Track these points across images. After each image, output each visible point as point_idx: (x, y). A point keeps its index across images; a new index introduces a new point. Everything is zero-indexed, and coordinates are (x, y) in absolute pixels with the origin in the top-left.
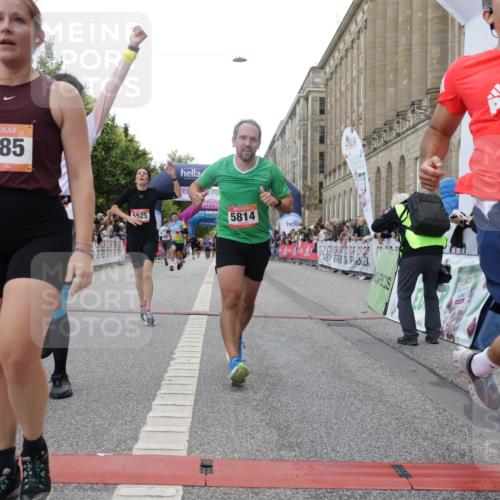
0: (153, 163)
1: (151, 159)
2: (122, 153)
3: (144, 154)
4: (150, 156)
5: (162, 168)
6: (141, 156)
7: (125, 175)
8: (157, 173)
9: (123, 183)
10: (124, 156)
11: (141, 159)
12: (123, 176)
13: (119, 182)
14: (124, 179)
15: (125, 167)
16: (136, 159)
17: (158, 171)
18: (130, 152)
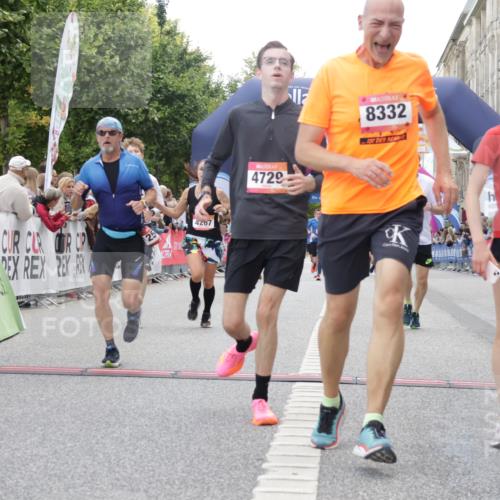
0: (215, 78)
1: (212, 70)
2: (155, 58)
3: (198, 59)
4: (209, 63)
5: (233, 87)
6: (191, 62)
7: (161, 102)
8: (224, 98)
9: (156, 119)
10: (158, 64)
11: (191, 69)
12: (156, 104)
13: (149, 115)
14: (158, 110)
15: (161, 85)
16: (183, 70)
17: (226, 94)
18: (170, 56)
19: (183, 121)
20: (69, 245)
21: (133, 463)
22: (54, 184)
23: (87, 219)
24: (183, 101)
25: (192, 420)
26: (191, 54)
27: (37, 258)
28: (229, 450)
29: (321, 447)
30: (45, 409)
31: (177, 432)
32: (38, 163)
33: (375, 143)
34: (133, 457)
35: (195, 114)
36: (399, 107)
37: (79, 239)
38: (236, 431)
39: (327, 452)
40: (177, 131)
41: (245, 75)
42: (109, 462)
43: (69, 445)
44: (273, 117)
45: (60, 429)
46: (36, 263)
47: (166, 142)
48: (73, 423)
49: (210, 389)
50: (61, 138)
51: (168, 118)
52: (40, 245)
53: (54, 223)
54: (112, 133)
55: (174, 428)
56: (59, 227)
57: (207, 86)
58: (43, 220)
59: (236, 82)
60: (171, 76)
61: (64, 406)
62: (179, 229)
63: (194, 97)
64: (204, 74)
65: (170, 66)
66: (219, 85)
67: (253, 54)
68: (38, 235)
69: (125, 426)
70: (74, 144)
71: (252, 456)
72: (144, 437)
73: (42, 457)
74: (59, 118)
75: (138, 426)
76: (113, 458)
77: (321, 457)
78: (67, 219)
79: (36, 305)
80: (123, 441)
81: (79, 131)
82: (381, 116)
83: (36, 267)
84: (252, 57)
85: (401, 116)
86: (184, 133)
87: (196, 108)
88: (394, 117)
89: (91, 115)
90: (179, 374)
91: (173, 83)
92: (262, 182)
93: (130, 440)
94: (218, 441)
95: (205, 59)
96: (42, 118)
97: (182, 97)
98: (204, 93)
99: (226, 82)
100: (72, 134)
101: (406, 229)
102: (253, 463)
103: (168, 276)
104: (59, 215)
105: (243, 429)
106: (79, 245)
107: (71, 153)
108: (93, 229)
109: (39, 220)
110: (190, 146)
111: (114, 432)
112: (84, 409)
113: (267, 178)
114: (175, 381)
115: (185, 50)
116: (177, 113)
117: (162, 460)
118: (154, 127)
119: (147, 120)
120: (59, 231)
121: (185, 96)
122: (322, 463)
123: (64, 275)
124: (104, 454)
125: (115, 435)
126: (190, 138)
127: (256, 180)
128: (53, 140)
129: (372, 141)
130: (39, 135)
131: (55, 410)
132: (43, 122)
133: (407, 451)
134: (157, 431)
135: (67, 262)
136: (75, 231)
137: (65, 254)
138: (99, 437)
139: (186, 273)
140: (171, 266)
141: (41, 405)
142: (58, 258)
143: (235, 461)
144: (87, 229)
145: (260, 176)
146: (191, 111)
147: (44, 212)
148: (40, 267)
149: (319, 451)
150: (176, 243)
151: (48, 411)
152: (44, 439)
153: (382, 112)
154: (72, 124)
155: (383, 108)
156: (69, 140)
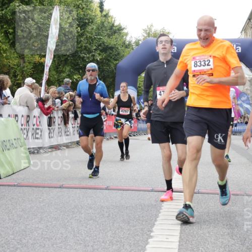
0: (128, 39)
1: (127, 34)
2: (98, 29)
3: (120, 29)
4: (125, 31)
5: (137, 43)
7: (101, 51)
9: (98, 59)
10: (100, 31)
11: (116, 34)
13: (95, 57)
14: (99, 54)
15: (101, 42)
16: (112, 35)
17: (134, 47)
18: (106, 27)
19: (112, 60)
20: (54, 122)
22: (46, 91)
23: (63, 110)
24: (112, 51)
25: (116, 211)
26: (116, 26)
27: (38, 129)
28: (134, 226)
30: (42, 205)
31: (108, 217)
34: (86, 230)
35: (118, 57)
36: (207, 61)
37: (59, 120)
38: (137, 217)
40: (109, 65)
42: (74, 231)
43: (54, 223)
44: (165, 66)
45: (49, 215)
47: (103, 71)
48: (56, 212)
49: (125, 196)
51: (104, 59)
52: (40, 122)
53: (47, 112)
54: (93, 70)
55: (106, 215)
56: (49, 113)
57: (124, 43)
58: (41, 110)
59: (139, 40)
60: (106, 38)
61: (51, 203)
63: (118, 48)
64: (123, 36)
65: (106, 33)
66: (130, 42)
68: (39, 117)
69: (82, 214)
70: (57, 72)
71: (145, 229)
72: (92, 219)
73: (40, 229)
74: (49, 59)
75: (88, 214)
76: (76, 229)
77: (181, 230)
78: (54, 109)
79: (38, 152)
80: (81, 221)
81: (60, 65)
84: (147, 28)
85: (208, 65)
86: (112, 66)
87: (118, 54)
88: (205, 65)
89: (66, 57)
90: (109, 188)
91: (107, 41)
93: (84, 220)
94: (129, 221)
95: (123, 29)
97: (112, 48)
98: (123, 46)
99: (134, 41)
100: (56, 66)
102: (146, 233)
104: (49, 108)
105: (141, 216)
106: (59, 123)
107: (55, 76)
109: (39, 110)
110: (115, 73)
112: (61, 205)
114: (107, 191)
115: (113, 25)
116: (109, 56)
117: (100, 230)
119: (94, 60)
122: (181, 233)
123: (52, 137)
124: (71, 227)
125: (77, 218)
126: (115, 69)
127: (161, 95)
128: (46, 70)
130: (40, 67)
131: (47, 205)
132: (42, 61)
134: (98, 216)
135: (53, 131)
136: (57, 115)
137: (52, 127)
138: (69, 219)
139: (112, 137)
141: (40, 203)
142: (49, 129)
143: (137, 232)
144: (63, 114)
147: (42, 106)
148: (40, 134)
152: (41, 220)
153: (200, 64)
154: (56, 62)
155: (201, 61)
156: (54, 70)
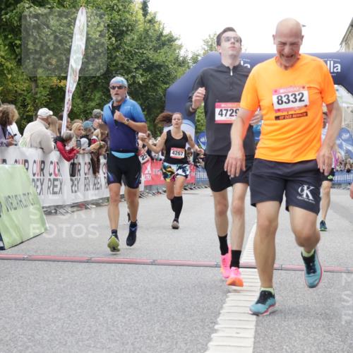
0: (182, 53)
1: (180, 47)
3: (171, 40)
4: (178, 42)
5: (195, 60)
6: (166, 42)
7: (144, 70)
8: (189, 67)
9: (141, 82)
10: (143, 43)
11: (165, 47)
12: (141, 72)
13: (136, 79)
14: (142, 75)
15: (144, 58)
16: (160, 48)
17: (190, 64)
18: (151, 37)
19: (160, 84)
20: (79, 170)
21: (123, 324)
22: (69, 128)
23: (92, 153)
24: (160, 70)
25: (165, 294)
26: (166, 36)
27: (57, 180)
28: (191, 316)
29: (256, 314)
30: (62, 286)
31: (155, 303)
32: (58, 113)
33: (284, 119)
34: (124, 321)
35: (168, 79)
36: (299, 94)
37: (86, 167)
38: (196, 302)
39: (261, 318)
40: (155, 90)
41: (203, 51)
42: (107, 323)
43: (79, 311)
44: (231, 74)
45: (72, 300)
46: (56, 183)
47: (147, 98)
48: (82, 296)
49: (178, 273)
50: (73, 95)
51: (149, 81)
52: (59, 170)
53: (69, 155)
54: (120, 87)
55: (153, 300)
56: (73, 158)
57: (177, 59)
58: (61, 153)
59: (197, 55)
60: (152, 52)
61: (76, 284)
62: (156, 160)
63: (167, 66)
64: (175, 50)
65: (151, 45)
66: (185, 58)
67: (210, 36)
68: (58, 163)
69: (118, 298)
70: (83, 100)
71: (207, 320)
72: (132, 306)
73: (60, 320)
74: (72, 82)
75: (127, 298)
76: (110, 320)
77: (257, 321)
78: (78, 152)
79: (56, 213)
80: (117, 309)
81: (87, 91)
82: (287, 101)
83: (56, 186)
84: (208, 38)
85: (300, 100)
86: (160, 92)
87: (169, 74)
88: (296, 101)
89: (95, 79)
90: (156, 262)
91: (153, 56)
92: (226, 115)
93: (121, 308)
94: (184, 309)
95: (175, 40)
96: (60, 82)
97: (159, 67)
98: (174, 63)
99: (190, 56)
100: (82, 92)
101: (312, 188)
102: (208, 325)
103: (148, 193)
104: (72, 150)
105: (201, 301)
106: (86, 171)
107: (81, 106)
108: (96, 160)
109: (58, 153)
110: (165, 101)
111: (110, 302)
112: (89, 286)
113: (229, 113)
114: (154, 267)
115: (161, 33)
116: (156, 78)
117: (144, 322)
118: (139, 87)
119: (134, 82)
120: (72, 161)
121: (161, 66)
122: (257, 325)
123: (76, 192)
124: (103, 318)
125: (111, 305)
126: (165, 95)
127: (222, 115)
128: (68, 97)
129: (282, 117)
130: (59, 93)
131: (69, 287)
132: (62, 84)
133: (317, 318)
134: (140, 302)
135: (78, 183)
136: (84, 161)
137: (76, 177)
138: (100, 306)
139: (160, 191)
140: (151, 186)
141: (59, 283)
142: (72, 180)
143: (195, 324)
144: (92, 160)
145: (224, 112)
146: (165, 76)
147: (62, 147)
148: (59, 187)
149: (255, 317)
150: (154, 170)
151: (64, 287)
152: (62, 307)
153: (288, 99)
154: (82, 86)
155: (288, 96)
156: (79, 98)
